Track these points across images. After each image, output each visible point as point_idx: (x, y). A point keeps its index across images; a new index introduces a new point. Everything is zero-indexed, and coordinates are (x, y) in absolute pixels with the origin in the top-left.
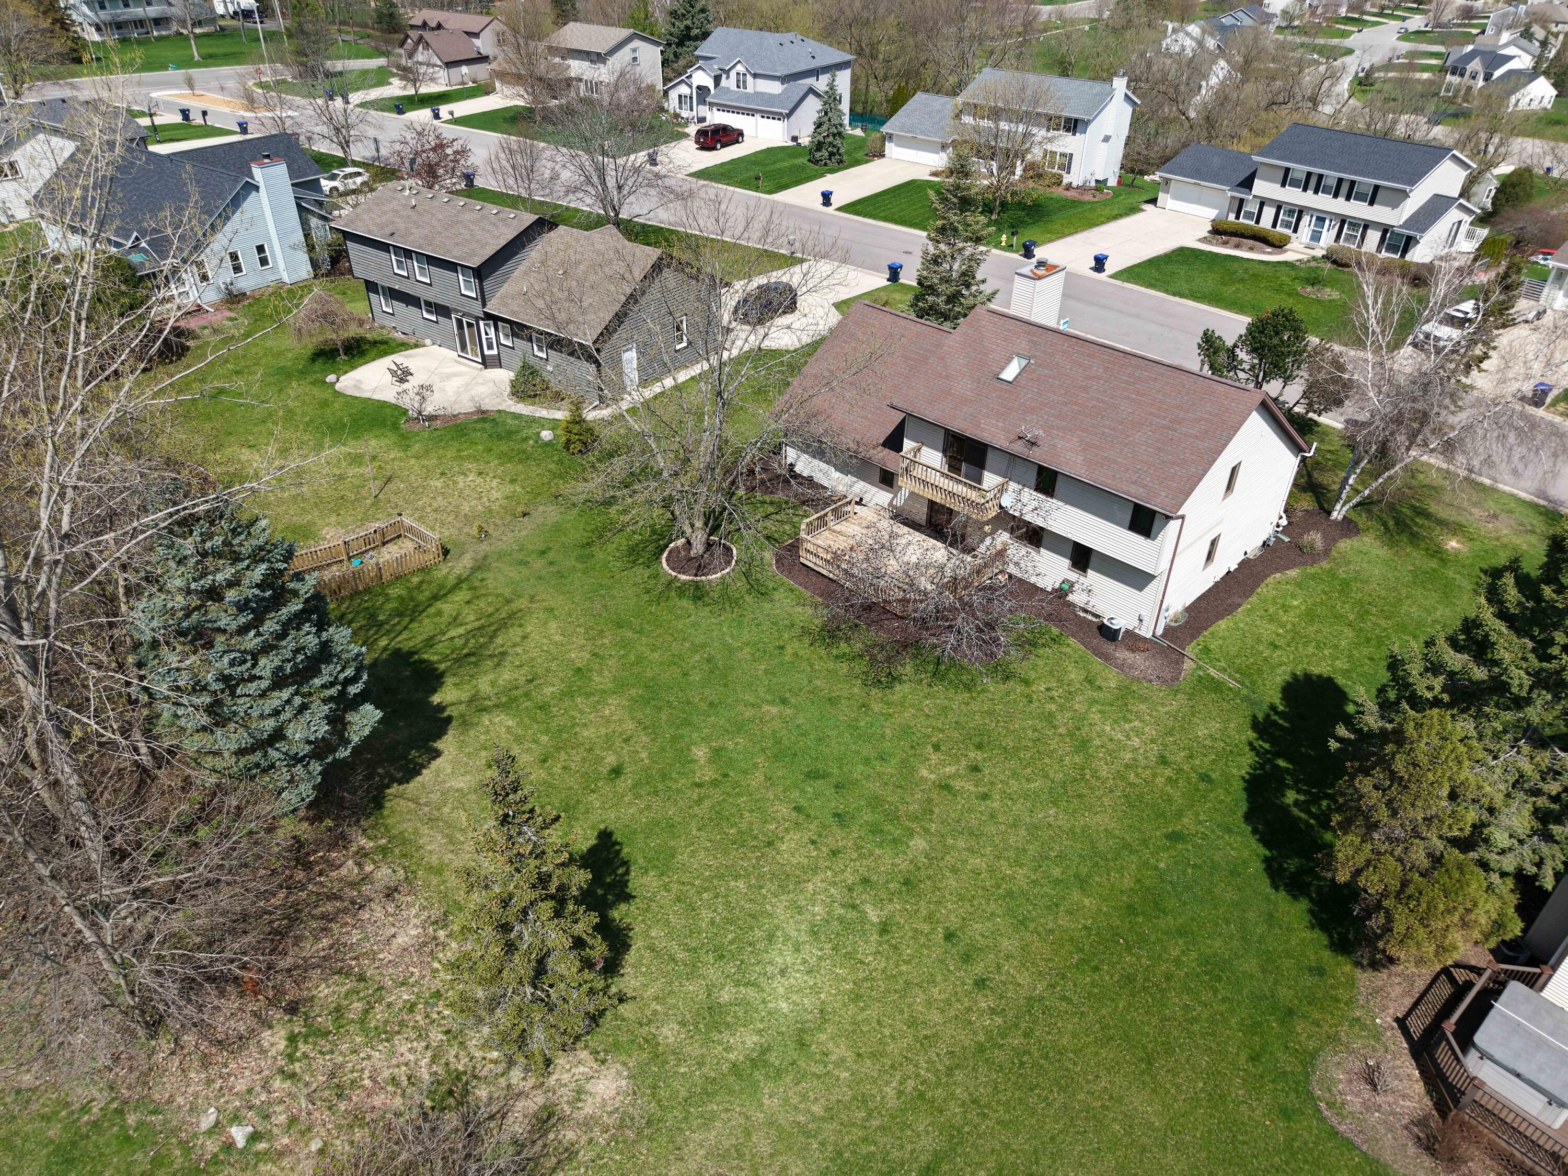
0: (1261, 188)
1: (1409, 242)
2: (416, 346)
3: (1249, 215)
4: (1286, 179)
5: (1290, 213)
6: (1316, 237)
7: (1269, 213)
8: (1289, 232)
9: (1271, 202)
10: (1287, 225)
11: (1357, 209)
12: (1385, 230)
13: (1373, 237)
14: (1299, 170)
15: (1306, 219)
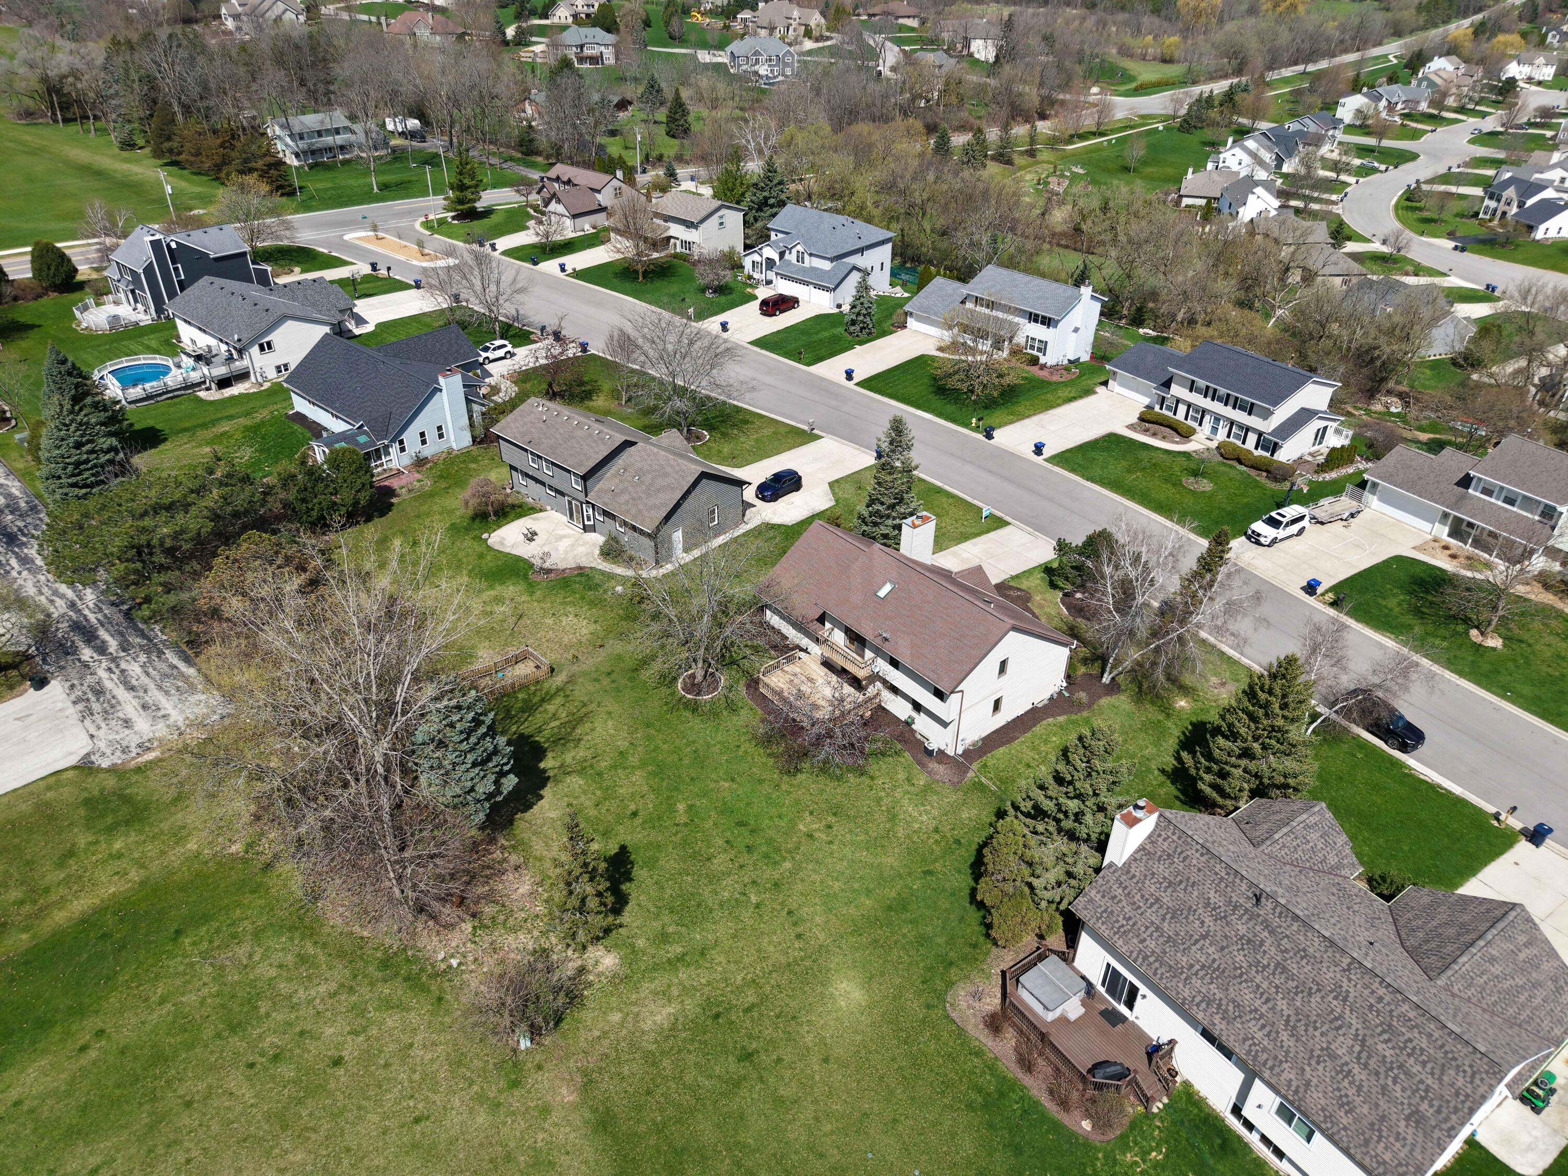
0: (1177, 390)
1: (1275, 448)
2: (541, 511)
3: (1169, 408)
4: (1192, 387)
5: (1197, 411)
6: (1215, 430)
7: (1182, 409)
8: (1195, 425)
9: (1184, 402)
10: (1195, 419)
11: (1240, 416)
12: (1260, 434)
13: (1252, 438)
14: (1202, 383)
15: (1207, 418)
